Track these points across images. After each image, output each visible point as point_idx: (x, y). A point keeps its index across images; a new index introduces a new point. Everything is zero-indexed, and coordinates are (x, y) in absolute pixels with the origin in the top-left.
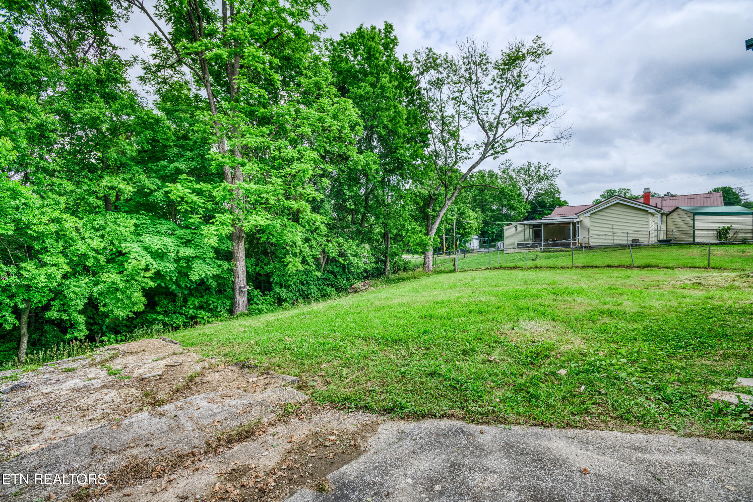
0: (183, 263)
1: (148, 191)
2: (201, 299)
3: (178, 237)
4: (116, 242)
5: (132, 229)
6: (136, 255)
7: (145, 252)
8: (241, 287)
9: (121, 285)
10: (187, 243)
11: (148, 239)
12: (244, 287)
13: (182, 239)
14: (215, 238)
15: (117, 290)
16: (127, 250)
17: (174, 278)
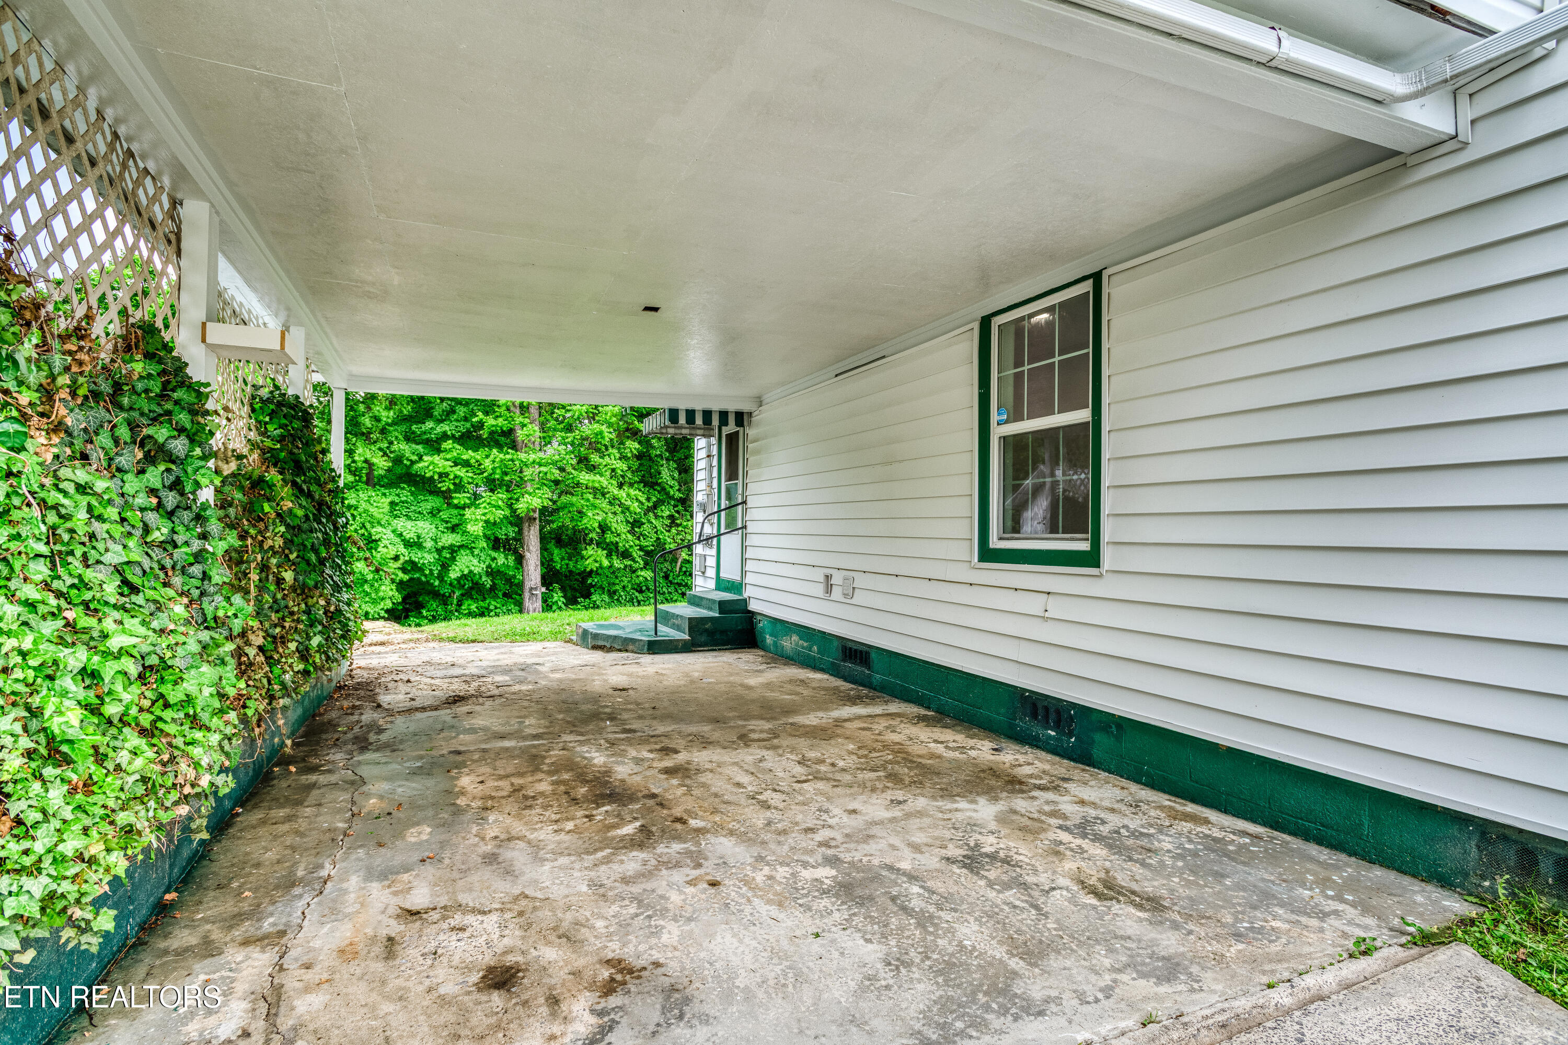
0: (446, 555)
1: (408, 463)
2: (482, 604)
3: (442, 520)
4: (368, 525)
5: (387, 508)
6: (387, 542)
7: (398, 540)
8: (531, 589)
9: (370, 577)
10: (453, 529)
11: (401, 524)
12: (536, 589)
13: (447, 522)
14: (481, 524)
15: (366, 581)
16: (377, 537)
17: (436, 572)
